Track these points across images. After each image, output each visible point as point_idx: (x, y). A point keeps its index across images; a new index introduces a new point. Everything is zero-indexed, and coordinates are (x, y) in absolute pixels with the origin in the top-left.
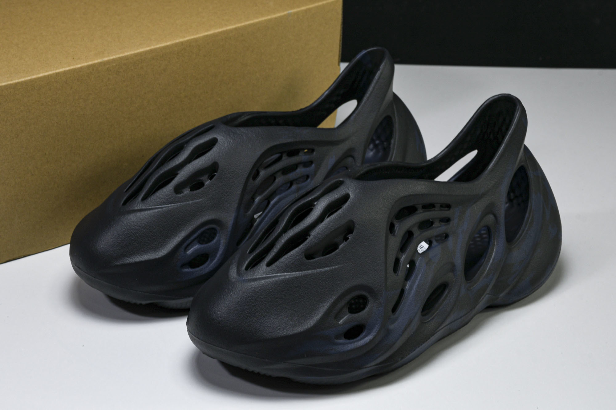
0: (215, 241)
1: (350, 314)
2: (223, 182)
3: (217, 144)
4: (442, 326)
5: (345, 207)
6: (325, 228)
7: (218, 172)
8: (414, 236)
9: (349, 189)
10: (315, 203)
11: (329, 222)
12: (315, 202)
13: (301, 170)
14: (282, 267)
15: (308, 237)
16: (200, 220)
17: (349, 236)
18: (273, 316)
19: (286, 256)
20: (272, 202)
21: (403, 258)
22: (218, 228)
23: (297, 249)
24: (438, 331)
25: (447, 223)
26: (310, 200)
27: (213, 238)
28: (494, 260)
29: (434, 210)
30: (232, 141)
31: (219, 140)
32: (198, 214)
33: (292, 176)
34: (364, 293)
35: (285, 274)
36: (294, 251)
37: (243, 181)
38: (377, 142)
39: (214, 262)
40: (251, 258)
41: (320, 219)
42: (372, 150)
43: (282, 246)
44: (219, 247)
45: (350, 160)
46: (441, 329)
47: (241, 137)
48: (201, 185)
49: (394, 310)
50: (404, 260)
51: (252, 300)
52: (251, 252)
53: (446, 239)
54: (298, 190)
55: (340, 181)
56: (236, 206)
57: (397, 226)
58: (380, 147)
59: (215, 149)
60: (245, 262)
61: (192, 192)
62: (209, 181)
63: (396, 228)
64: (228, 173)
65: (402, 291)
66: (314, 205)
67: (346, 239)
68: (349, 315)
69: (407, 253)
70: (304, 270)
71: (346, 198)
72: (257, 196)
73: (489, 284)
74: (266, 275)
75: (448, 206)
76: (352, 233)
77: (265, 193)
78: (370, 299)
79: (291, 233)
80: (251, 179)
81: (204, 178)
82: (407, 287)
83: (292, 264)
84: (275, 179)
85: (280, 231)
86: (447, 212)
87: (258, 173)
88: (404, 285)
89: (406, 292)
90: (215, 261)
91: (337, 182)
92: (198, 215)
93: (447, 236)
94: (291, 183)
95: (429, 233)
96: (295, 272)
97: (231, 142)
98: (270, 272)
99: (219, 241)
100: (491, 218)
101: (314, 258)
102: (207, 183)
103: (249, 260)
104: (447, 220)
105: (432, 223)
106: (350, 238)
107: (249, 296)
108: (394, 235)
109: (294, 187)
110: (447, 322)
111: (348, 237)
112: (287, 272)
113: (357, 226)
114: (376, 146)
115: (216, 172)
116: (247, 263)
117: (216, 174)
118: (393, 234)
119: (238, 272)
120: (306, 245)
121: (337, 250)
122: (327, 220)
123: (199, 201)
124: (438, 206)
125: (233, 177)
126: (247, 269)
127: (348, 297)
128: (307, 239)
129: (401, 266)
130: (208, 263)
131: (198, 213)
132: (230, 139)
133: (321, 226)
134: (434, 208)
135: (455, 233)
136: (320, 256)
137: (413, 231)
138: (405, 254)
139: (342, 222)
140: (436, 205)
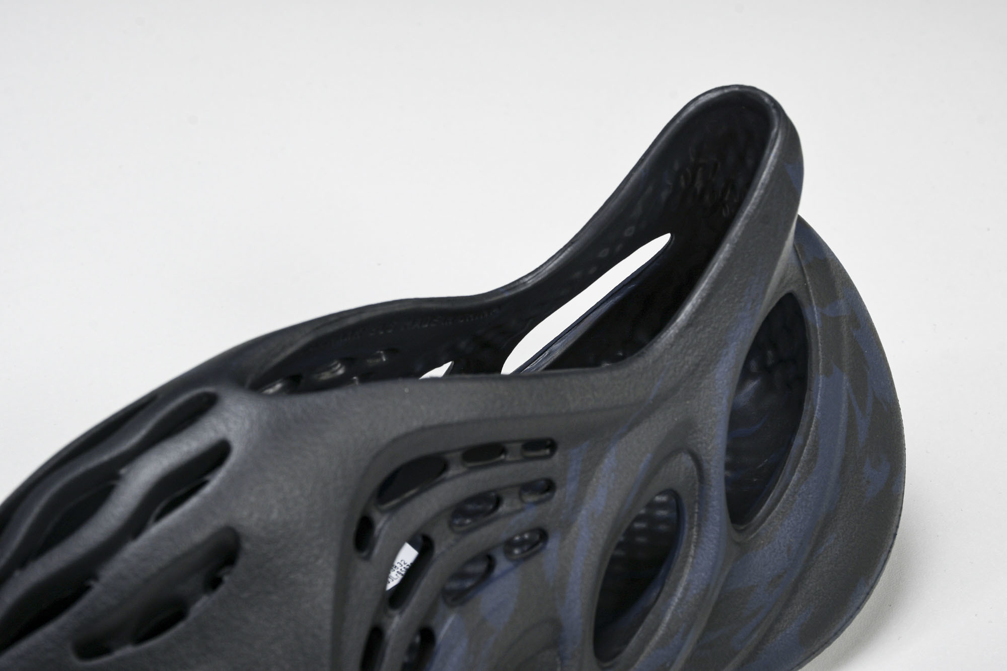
8: (435, 552)
9: (232, 422)
10: (123, 472)
11: (158, 539)
12: (124, 467)
15: (92, 583)
17: (225, 574)
21: (396, 625)
23: (51, 629)
25: (544, 496)
28: (686, 589)
29: (503, 462)
41: (133, 526)
50: (399, 630)
53: (541, 545)
55: (207, 394)
57: (382, 527)
63: (376, 533)
66: (119, 479)
67: (214, 584)
69: (409, 608)
71: (219, 454)
73: (671, 666)
75: (552, 445)
76: (233, 565)
79: (37, 572)
86: (544, 465)
91: (199, 397)
93: (542, 535)
95: (486, 533)
100: (686, 460)
101: (107, 651)
104: (547, 487)
105: (496, 503)
106: (225, 578)
108: (368, 558)
111: (219, 574)
113: (246, 546)
118: (365, 554)
120: (80, 613)
121: (181, 625)
122: (155, 529)
124: (514, 449)
128: (90, 588)
133: (133, 548)
134: (503, 457)
135: (567, 525)
136: (123, 644)
137: (435, 534)
138: (401, 613)
139: (199, 536)
140: (508, 445)
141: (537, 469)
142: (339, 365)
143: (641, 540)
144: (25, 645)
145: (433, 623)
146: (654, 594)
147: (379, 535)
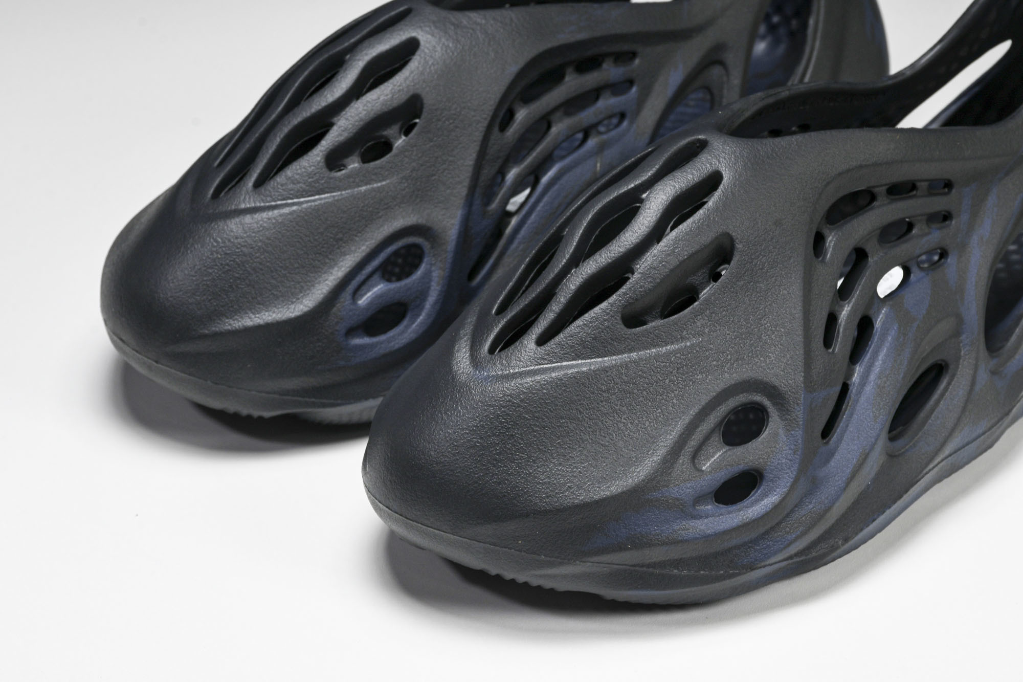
0: (419, 273)
1: (727, 448)
2: (435, 139)
3: (418, 53)
4: (936, 462)
5: (712, 202)
6: (669, 255)
7: (423, 117)
8: (870, 260)
9: (721, 159)
10: (644, 196)
11: (677, 240)
12: (645, 192)
13: (607, 103)
14: (572, 347)
15: (630, 275)
16: (386, 227)
17: (723, 270)
18: (554, 458)
19: (579, 322)
20: (545, 180)
21: (845, 312)
22: (426, 245)
23: (604, 305)
24: (927, 473)
25: (943, 225)
26: (632, 189)
27: (416, 267)
29: (914, 196)
30: (451, 45)
31: (422, 43)
32: (380, 214)
33: (587, 116)
34: (758, 398)
35: (580, 362)
36: (597, 310)
37: (478, 136)
38: (776, 19)
39: (419, 320)
40: (500, 325)
41: (656, 234)
42: (763, 38)
43: (572, 297)
44: (429, 288)
45: (716, 71)
46: (934, 468)
47: (471, 35)
48: (385, 147)
49: (827, 432)
50: (849, 316)
51: (507, 423)
52: (502, 310)
53: (943, 260)
54: (602, 148)
55: (699, 140)
56: (464, 192)
57: (831, 241)
58: (782, 31)
59: (414, 64)
60: (488, 335)
61: (366, 165)
62: (403, 138)
63: (827, 244)
64: (444, 119)
65: (845, 388)
66: (642, 201)
67: (716, 277)
68: (724, 450)
69: (853, 300)
70: (622, 353)
71: (713, 181)
72: (512, 167)
74: (537, 365)
75: (948, 185)
76: (729, 263)
77: (529, 160)
78: (772, 410)
79: (590, 267)
80: (496, 129)
81: (391, 132)
82: (856, 378)
83: (595, 339)
84: (549, 127)
85: (565, 263)
86: (945, 200)
87: (510, 115)
88: (849, 374)
89: (853, 390)
90: (421, 318)
91: (693, 143)
92: (380, 217)
93: (944, 254)
94: (587, 133)
95: (905, 248)
96: (601, 357)
97: (448, 46)
98: (545, 359)
99: (428, 274)
101: (645, 324)
102: (400, 142)
103: (496, 330)
104: (946, 217)
105: (910, 226)
106: (723, 273)
107: (498, 416)
108: (823, 261)
109: (592, 143)
110: (947, 451)
111: (719, 270)
112: (582, 359)
113: (739, 246)
114: (772, 28)
115: (419, 117)
116: (492, 337)
117: (417, 121)
118: (821, 259)
119: (472, 358)
120: (625, 294)
121: (696, 303)
122: (672, 236)
123: (382, 186)
124: (923, 185)
125: (457, 127)
126: (492, 351)
127: (723, 410)
128: (628, 278)
129: (841, 330)
130: (405, 322)
131: (379, 212)
132: (447, 40)
133: (657, 250)
134: (914, 192)
135: (963, 247)
136: (656, 318)
137: (868, 249)
138: (849, 303)
139: (707, 238)
140: (918, 184)
141: (938, 204)
144: (587, 316)
145: (871, 313)
147: (829, 246)
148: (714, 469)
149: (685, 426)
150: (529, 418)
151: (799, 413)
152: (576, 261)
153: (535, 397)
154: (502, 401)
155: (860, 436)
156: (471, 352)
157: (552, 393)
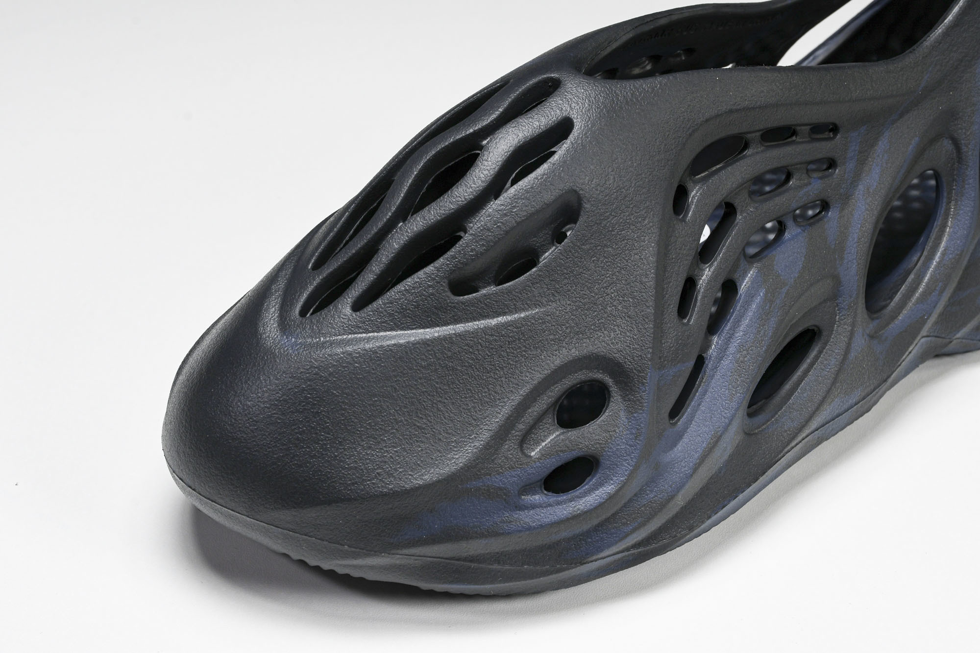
1: (561, 430)
4: (800, 438)
5: (558, 155)
6: (506, 215)
8: (739, 217)
9: (574, 102)
10: (485, 142)
11: (515, 198)
12: (485, 139)
14: (391, 315)
15: (462, 234)
17: (568, 230)
18: (363, 441)
19: (400, 287)
21: (707, 275)
23: (430, 269)
24: (789, 451)
25: (826, 173)
26: (471, 134)
28: (943, 254)
29: (793, 142)
34: (599, 376)
35: (399, 332)
36: (421, 274)
40: (315, 283)
41: (495, 188)
43: (394, 257)
46: (797, 444)
49: (676, 411)
50: (710, 280)
51: (312, 398)
52: (318, 266)
53: (824, 213)
55: (552, 79)
57: (695, 194)
60: (301, 293)
63: (690, 200)
65: (700, 362)
66: (481, 148)
67: (560, 237)
68: (557, 433)
69: (715, 264)
70: (446, 324)
71: (563, 128)
73: (928, 318)
74: (351, 333)
75: (834, 129)
76: (575, 223)
78: (614, 389)
79: (418, 223)
82: (713, 351)
83: (417, 307)
85: (390, 217)
86: (829, 145)
88: (706, 346)
89: (709, 365)
91: (545, 81)
93: (825, 206)
95: (779, 203)
96: (423, 328)
98: (360, 327)
100: (947, 145)
101: (476, 290)
103: (310, 288)
104: (832, 164)
105: (788, 176)
106: (568, 234)
107: (304, 389)
108: (683, 220)
111: (564, 230)
112: (402, 329)
113: (587, 206)
116: (305, 296)
118: (680, 217)
119: (281, 319)
120: (454, 257)
121: (534, 270)
122: (512, 191)
124: (804, 130)
126: (303, 313)
127: (557, 390)
128: (460, 238)
129: (699, 297)
133: (494, 206)
134: (794, 138)
135: (846, 198)
136: (489, 284)
137: (737, 203)
138: (710, 267)
139: (548, 197)
140: (798, 128)
141: (823, 149)
142: (647, 62)
143: (898, 215)
144: (409, 281)
145: (736, 276)
146: (915, 258)
147: (692, 201)
148: (544, 455)
149: (514, 407)
150: (337, 394)
151: (644, 394)
152: (405, 213)
153: (346, 371)
154: (309, 373)
155: (713, 416)
156: (280, 311)
157: (364, 368)
